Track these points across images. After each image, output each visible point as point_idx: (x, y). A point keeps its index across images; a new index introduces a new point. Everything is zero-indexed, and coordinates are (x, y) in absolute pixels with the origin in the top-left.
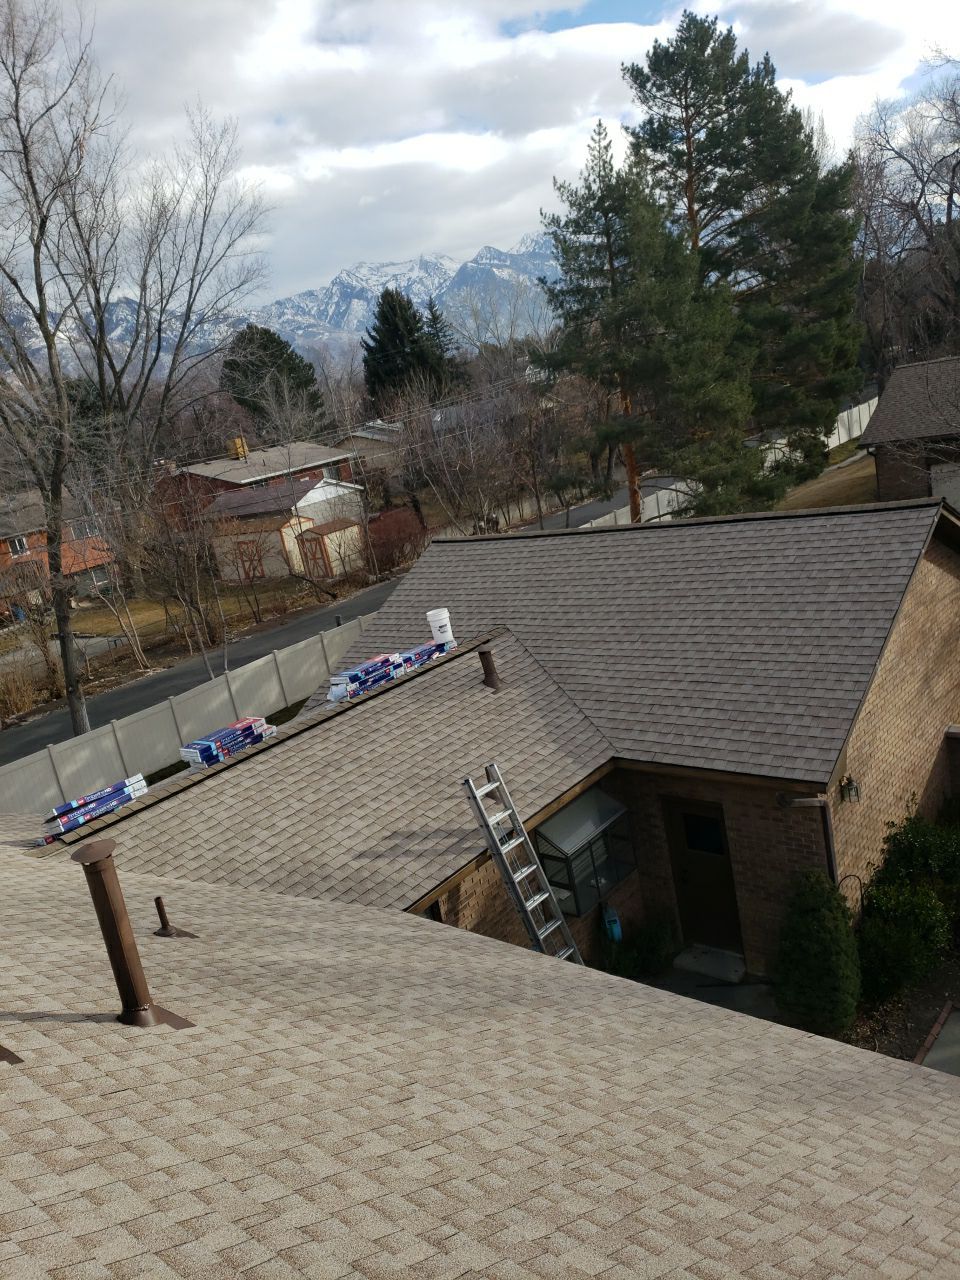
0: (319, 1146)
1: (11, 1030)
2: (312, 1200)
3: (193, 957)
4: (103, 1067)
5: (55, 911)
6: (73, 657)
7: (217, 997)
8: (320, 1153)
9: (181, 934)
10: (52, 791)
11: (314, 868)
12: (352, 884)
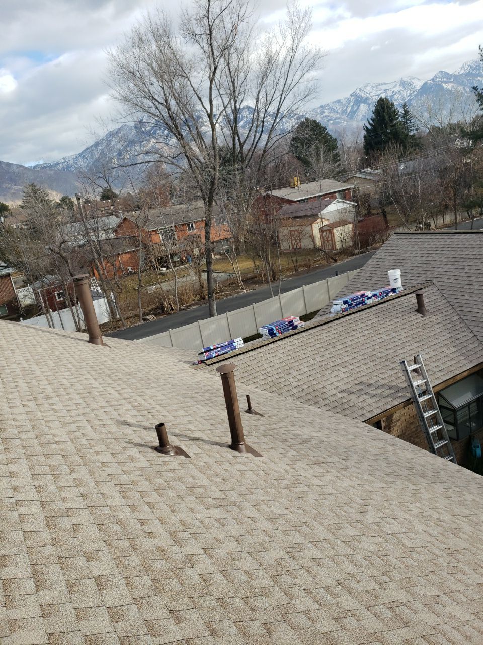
0: (322, 524)
1: (185, 443)
2: (318, 547)
3: (262, 425)
4: (224, 467)
5: (202, 394)
6: (212, 282)
7: (273, 445)
8: (322, 528)
9: (256, 413)
10: (199, 342)
11: (319, 394)
12: (337, 404)
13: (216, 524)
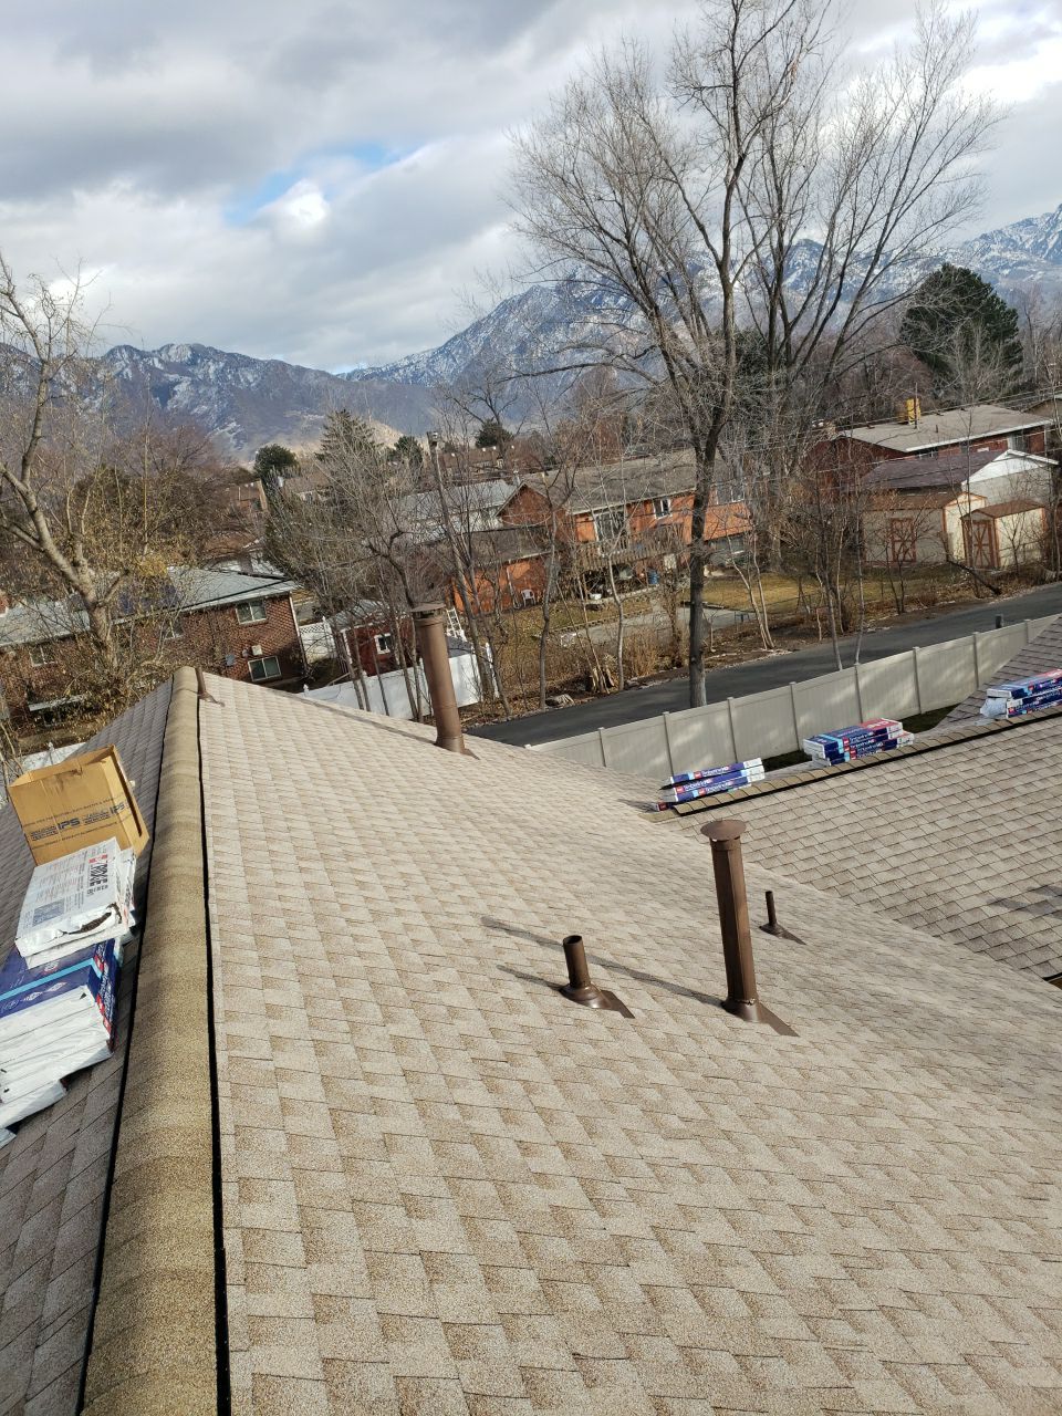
0: (930, 1212)
1: (624, 983)
2: (919, 1266)
3: (799, 963)
4: (707, 1048)
5: (664, 878)
6: (701, 628)
7: (822, 1013)
8: (931, 1220)
9: (787, 936)
10: (662, 759)
11: (939, 903)
12: (983, 932)
13: (684, 1174)
